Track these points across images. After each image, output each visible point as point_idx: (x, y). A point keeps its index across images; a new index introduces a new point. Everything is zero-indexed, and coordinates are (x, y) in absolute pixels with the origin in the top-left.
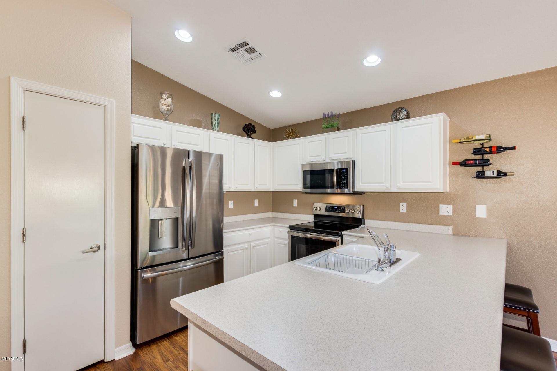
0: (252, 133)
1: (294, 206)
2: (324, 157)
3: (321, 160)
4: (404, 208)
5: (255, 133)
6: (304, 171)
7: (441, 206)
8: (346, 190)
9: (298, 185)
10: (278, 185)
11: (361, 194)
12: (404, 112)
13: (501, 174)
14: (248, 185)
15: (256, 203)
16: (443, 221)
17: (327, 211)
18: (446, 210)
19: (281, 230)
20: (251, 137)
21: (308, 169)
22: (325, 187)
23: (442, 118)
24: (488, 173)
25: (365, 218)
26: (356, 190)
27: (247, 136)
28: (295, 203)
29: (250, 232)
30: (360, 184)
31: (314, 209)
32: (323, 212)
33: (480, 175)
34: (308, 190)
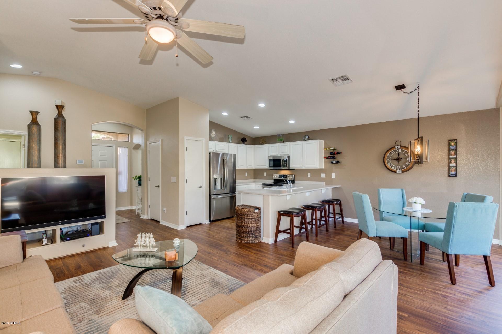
0: (245, 142)
1: (265, 176)
2: (277, 154)
3: (276, 155)
4: (309, 175)
5: (246, 141)
6: (269, 160)
7: (321, 174)
8: (286, 168)
9: (266, 166)
10: (257, 166)
11: (293, 170)
12: (307, 137)
13: (338, 162)
14: (243, 166)
15: (246, 174)
16: (322, 180)
17: (279, 177)
18: (323, 175)
19: (259, 186)
20: (244, 144)
21: (272, 159)
22: (280, 166)
23: (318, 141)
24: (334, 162)
25: (295, 180)
26: (290, 168)
27: (242, 143)
28: (265, 174)
29: (246, 186)
30: (292, 165)
31: (274, 177)
32: (278, 178)
33: (332, 163)
34: (272, 168)
